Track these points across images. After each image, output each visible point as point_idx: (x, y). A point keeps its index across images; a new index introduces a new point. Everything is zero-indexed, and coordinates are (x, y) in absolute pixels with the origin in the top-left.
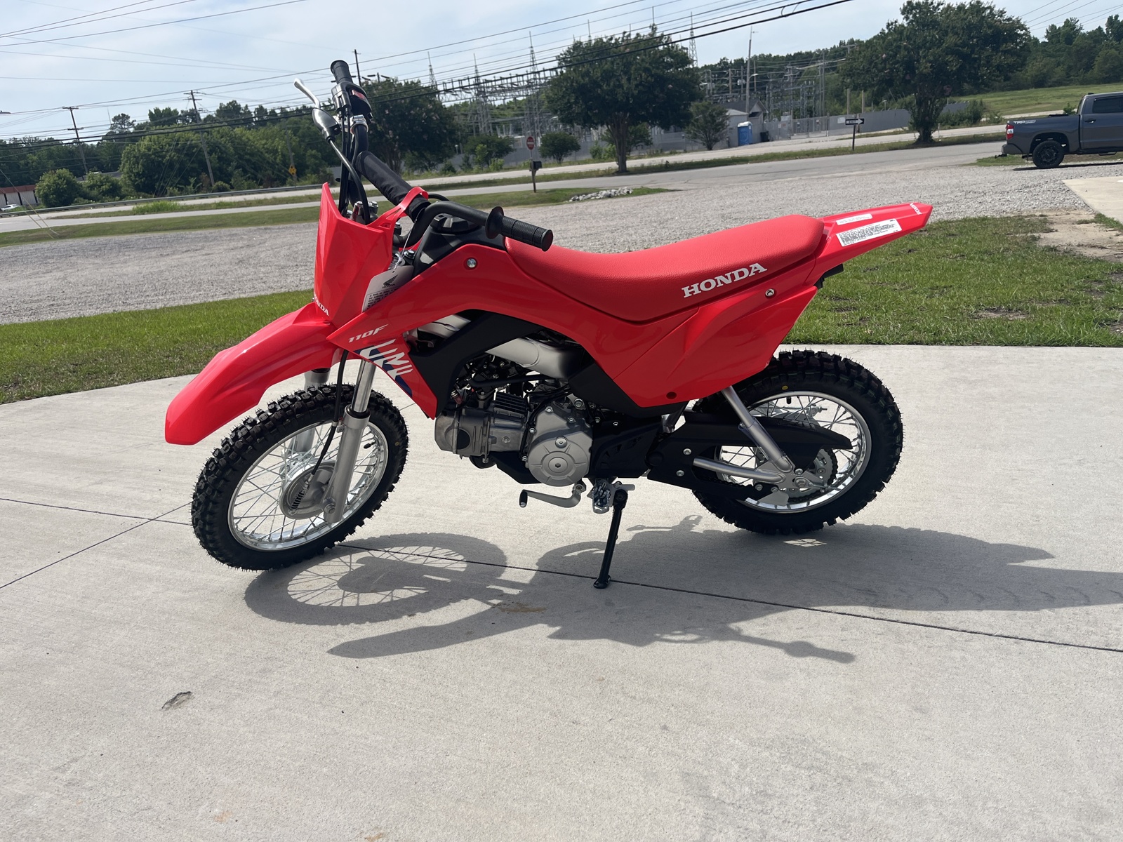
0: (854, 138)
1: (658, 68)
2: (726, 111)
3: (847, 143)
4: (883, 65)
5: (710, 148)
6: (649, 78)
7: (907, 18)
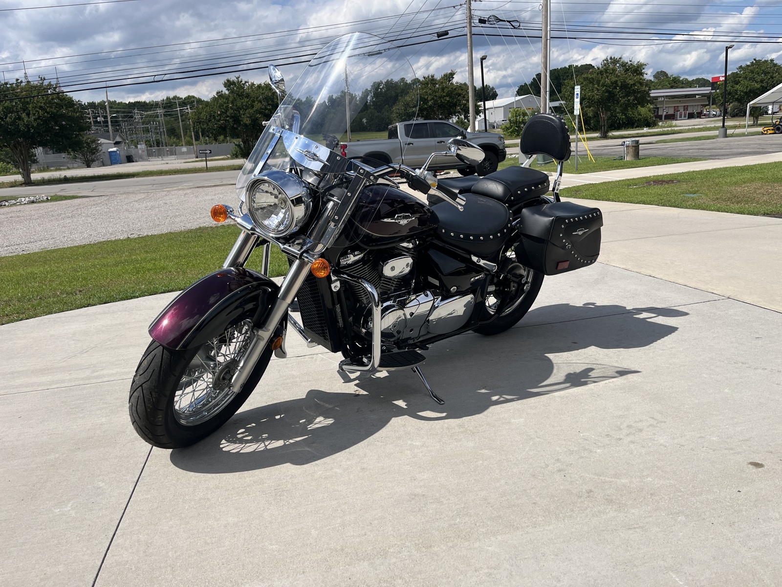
0: (206, 161)
1: (51, 107)
2: (99, 140)
3: (202, 164)
4: (219, 117)
5: (89, 166)
6: (46, 114)
7: (228, 90)
